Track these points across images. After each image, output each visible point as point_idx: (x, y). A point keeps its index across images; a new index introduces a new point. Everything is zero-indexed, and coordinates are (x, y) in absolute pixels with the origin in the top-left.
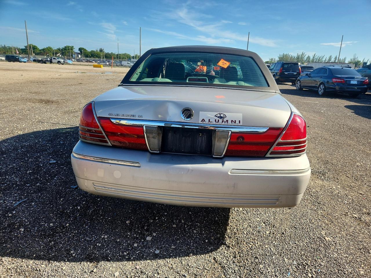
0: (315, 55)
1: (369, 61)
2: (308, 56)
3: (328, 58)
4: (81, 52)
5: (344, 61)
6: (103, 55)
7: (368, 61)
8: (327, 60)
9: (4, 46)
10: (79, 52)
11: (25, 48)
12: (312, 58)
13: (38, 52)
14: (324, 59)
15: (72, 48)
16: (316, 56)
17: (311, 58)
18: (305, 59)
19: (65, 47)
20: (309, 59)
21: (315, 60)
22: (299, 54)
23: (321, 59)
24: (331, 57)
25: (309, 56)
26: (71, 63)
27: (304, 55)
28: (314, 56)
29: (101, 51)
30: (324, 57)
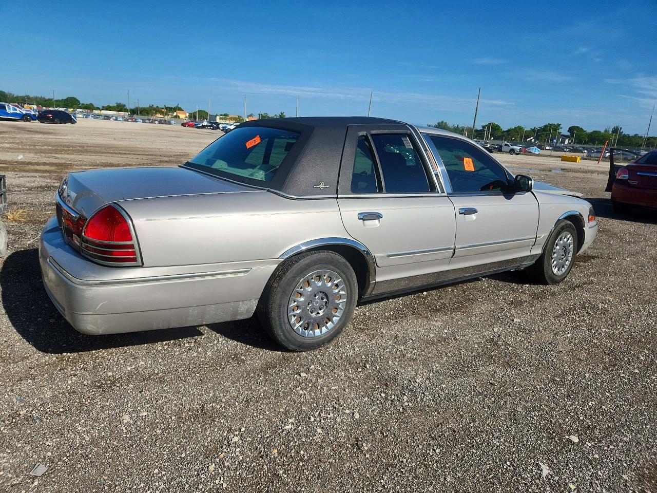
4: (572, 134)
6: (615, 140)
9: (456, 126)
10: (569, 134)
11: (481, 128)
13: (499, 134)
15: (557, 127)
19: (546, 126)
26: (536, 153)
29: (616, 130)
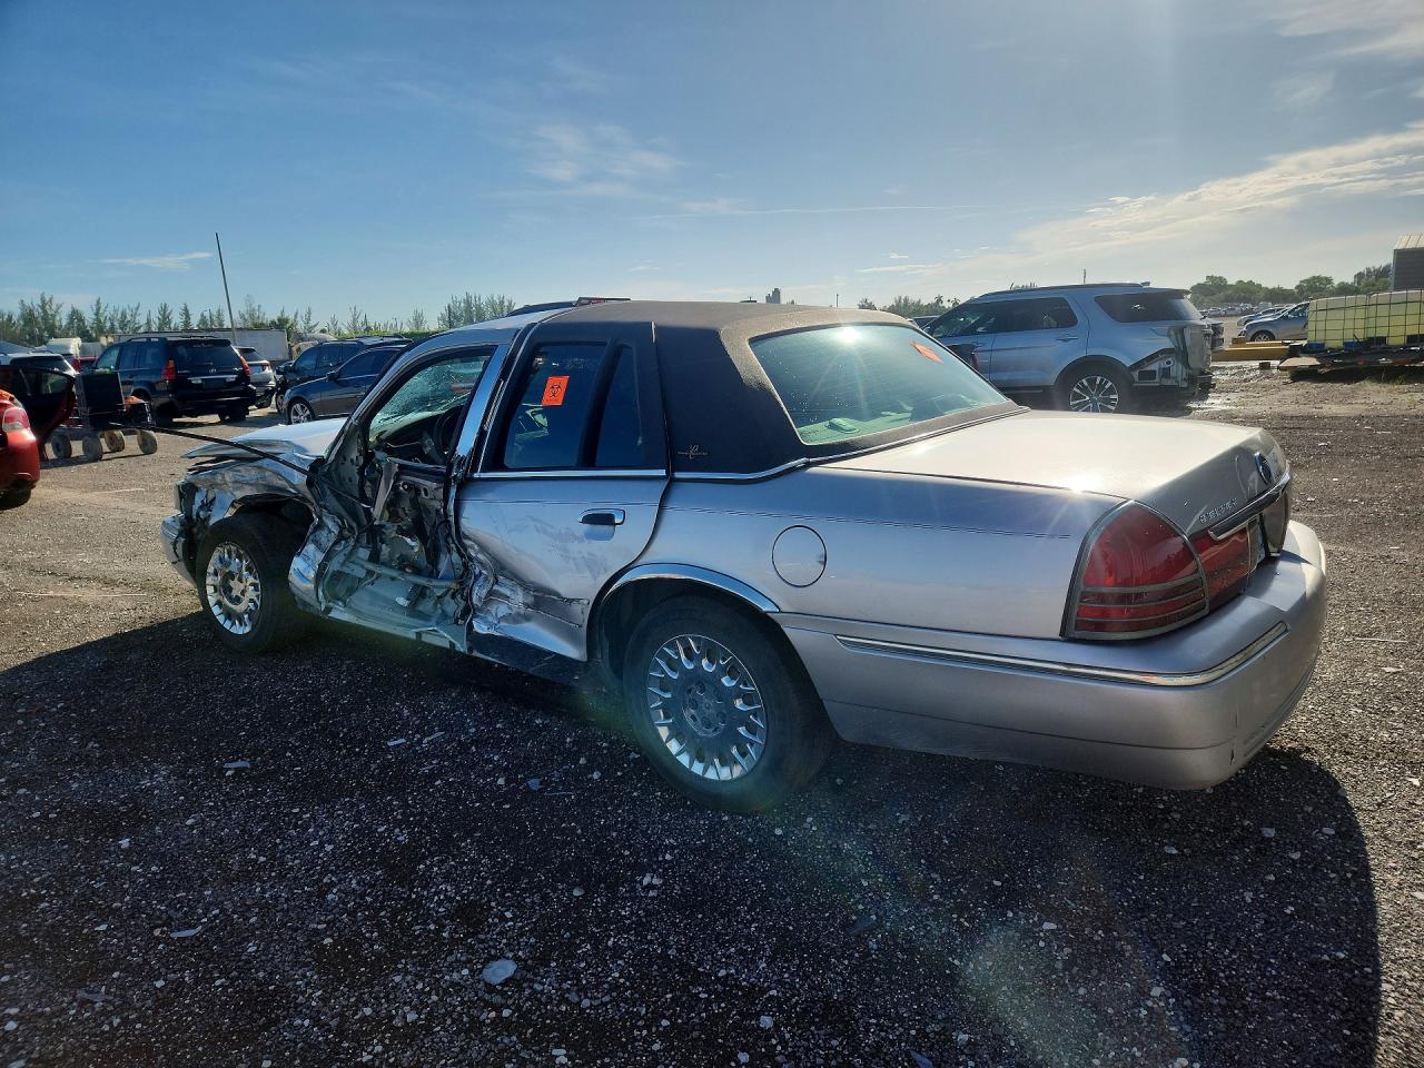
0: (98, 303)
1: (299, 318)
2: (73, 308)
3: (158, 315)
5: (221, 324)
7: (296, 316)
8: (157, 322)
12: (94, 317)
14: (142, 320)
16: (103, 307)
17: (89, 318)
18: (64, 323)
20: (81, 320)
21: (108, 324)
22: (28, 303)
23: (129, 318)
24: (164, 309)
25: (77, 307)
27: (54, 307)
28: (98, 309)
30: (137, 309)
